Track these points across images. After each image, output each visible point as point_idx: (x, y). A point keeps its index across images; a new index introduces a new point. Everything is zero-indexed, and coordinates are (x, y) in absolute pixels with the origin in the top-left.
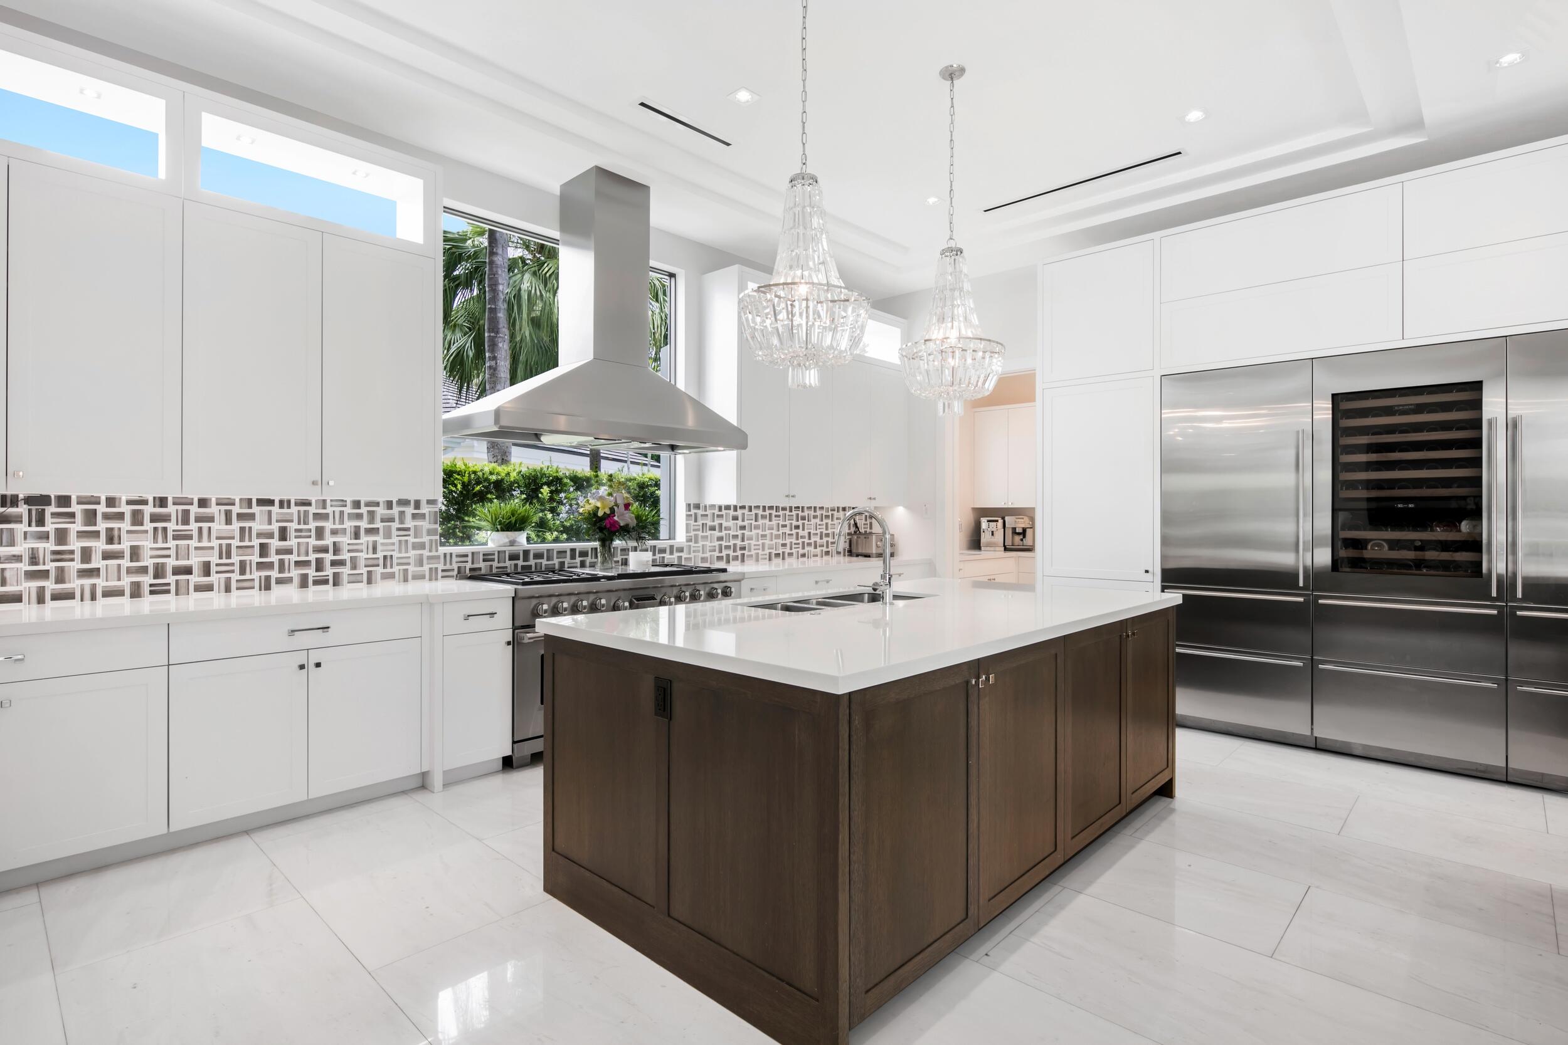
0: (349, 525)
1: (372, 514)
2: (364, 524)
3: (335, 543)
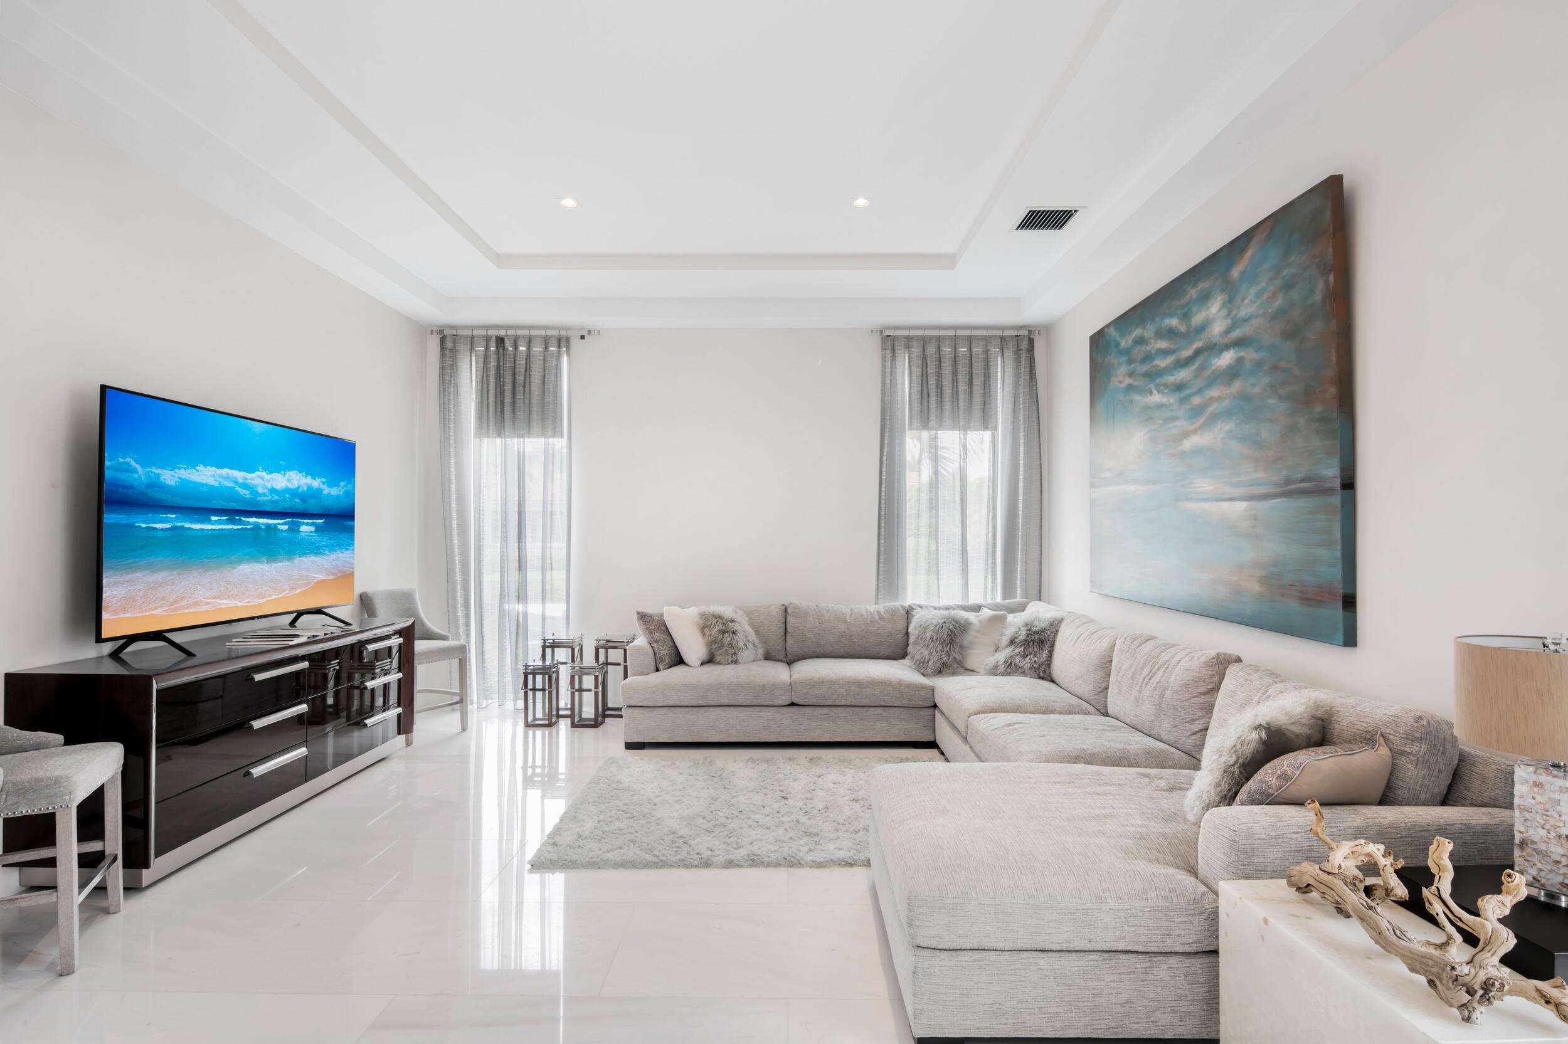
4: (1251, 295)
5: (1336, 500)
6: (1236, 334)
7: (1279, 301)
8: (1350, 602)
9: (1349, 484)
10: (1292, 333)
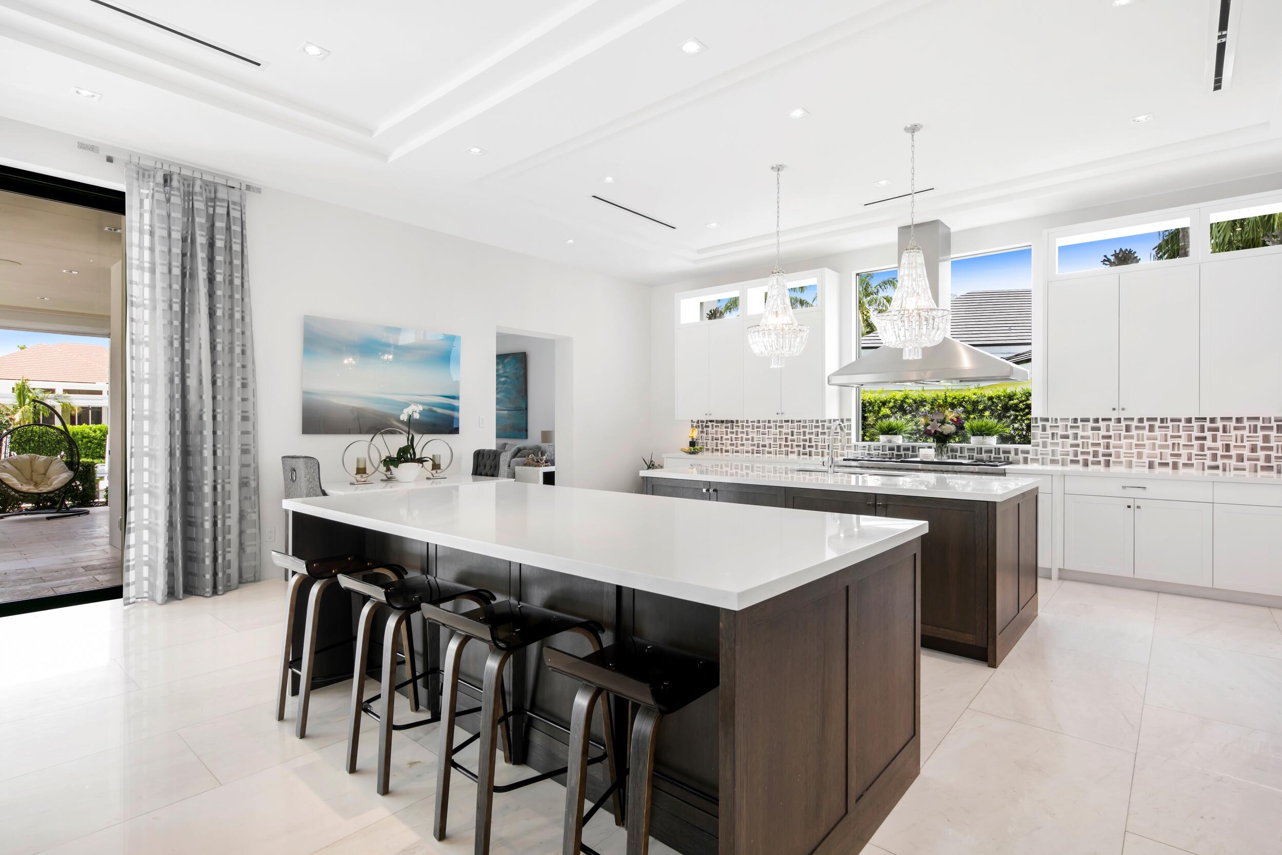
0: (814, 430)
1: (823, 426)
2: (820, 430)
3: (809, 438)
4: (509, 368)
5: (525, 412)
6: (505, 375)
7: (514, 371)
8: (527, 430)
9: (527, 409)
10: (517, 378)
